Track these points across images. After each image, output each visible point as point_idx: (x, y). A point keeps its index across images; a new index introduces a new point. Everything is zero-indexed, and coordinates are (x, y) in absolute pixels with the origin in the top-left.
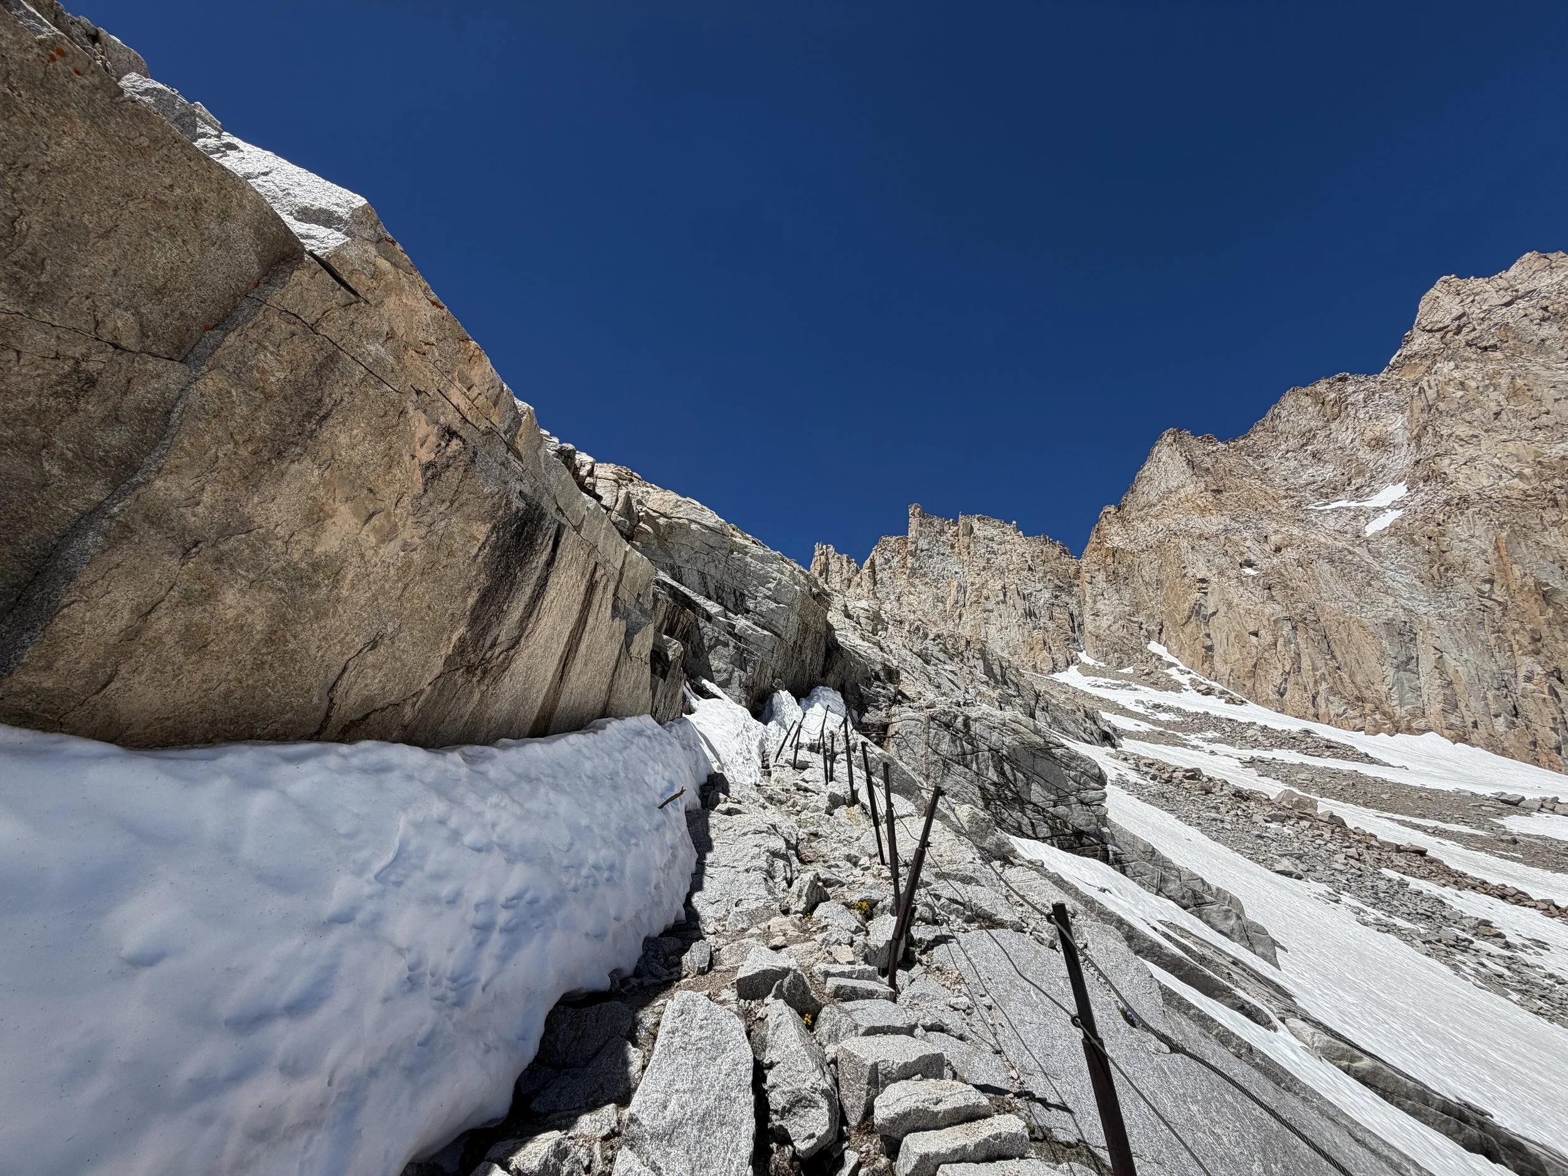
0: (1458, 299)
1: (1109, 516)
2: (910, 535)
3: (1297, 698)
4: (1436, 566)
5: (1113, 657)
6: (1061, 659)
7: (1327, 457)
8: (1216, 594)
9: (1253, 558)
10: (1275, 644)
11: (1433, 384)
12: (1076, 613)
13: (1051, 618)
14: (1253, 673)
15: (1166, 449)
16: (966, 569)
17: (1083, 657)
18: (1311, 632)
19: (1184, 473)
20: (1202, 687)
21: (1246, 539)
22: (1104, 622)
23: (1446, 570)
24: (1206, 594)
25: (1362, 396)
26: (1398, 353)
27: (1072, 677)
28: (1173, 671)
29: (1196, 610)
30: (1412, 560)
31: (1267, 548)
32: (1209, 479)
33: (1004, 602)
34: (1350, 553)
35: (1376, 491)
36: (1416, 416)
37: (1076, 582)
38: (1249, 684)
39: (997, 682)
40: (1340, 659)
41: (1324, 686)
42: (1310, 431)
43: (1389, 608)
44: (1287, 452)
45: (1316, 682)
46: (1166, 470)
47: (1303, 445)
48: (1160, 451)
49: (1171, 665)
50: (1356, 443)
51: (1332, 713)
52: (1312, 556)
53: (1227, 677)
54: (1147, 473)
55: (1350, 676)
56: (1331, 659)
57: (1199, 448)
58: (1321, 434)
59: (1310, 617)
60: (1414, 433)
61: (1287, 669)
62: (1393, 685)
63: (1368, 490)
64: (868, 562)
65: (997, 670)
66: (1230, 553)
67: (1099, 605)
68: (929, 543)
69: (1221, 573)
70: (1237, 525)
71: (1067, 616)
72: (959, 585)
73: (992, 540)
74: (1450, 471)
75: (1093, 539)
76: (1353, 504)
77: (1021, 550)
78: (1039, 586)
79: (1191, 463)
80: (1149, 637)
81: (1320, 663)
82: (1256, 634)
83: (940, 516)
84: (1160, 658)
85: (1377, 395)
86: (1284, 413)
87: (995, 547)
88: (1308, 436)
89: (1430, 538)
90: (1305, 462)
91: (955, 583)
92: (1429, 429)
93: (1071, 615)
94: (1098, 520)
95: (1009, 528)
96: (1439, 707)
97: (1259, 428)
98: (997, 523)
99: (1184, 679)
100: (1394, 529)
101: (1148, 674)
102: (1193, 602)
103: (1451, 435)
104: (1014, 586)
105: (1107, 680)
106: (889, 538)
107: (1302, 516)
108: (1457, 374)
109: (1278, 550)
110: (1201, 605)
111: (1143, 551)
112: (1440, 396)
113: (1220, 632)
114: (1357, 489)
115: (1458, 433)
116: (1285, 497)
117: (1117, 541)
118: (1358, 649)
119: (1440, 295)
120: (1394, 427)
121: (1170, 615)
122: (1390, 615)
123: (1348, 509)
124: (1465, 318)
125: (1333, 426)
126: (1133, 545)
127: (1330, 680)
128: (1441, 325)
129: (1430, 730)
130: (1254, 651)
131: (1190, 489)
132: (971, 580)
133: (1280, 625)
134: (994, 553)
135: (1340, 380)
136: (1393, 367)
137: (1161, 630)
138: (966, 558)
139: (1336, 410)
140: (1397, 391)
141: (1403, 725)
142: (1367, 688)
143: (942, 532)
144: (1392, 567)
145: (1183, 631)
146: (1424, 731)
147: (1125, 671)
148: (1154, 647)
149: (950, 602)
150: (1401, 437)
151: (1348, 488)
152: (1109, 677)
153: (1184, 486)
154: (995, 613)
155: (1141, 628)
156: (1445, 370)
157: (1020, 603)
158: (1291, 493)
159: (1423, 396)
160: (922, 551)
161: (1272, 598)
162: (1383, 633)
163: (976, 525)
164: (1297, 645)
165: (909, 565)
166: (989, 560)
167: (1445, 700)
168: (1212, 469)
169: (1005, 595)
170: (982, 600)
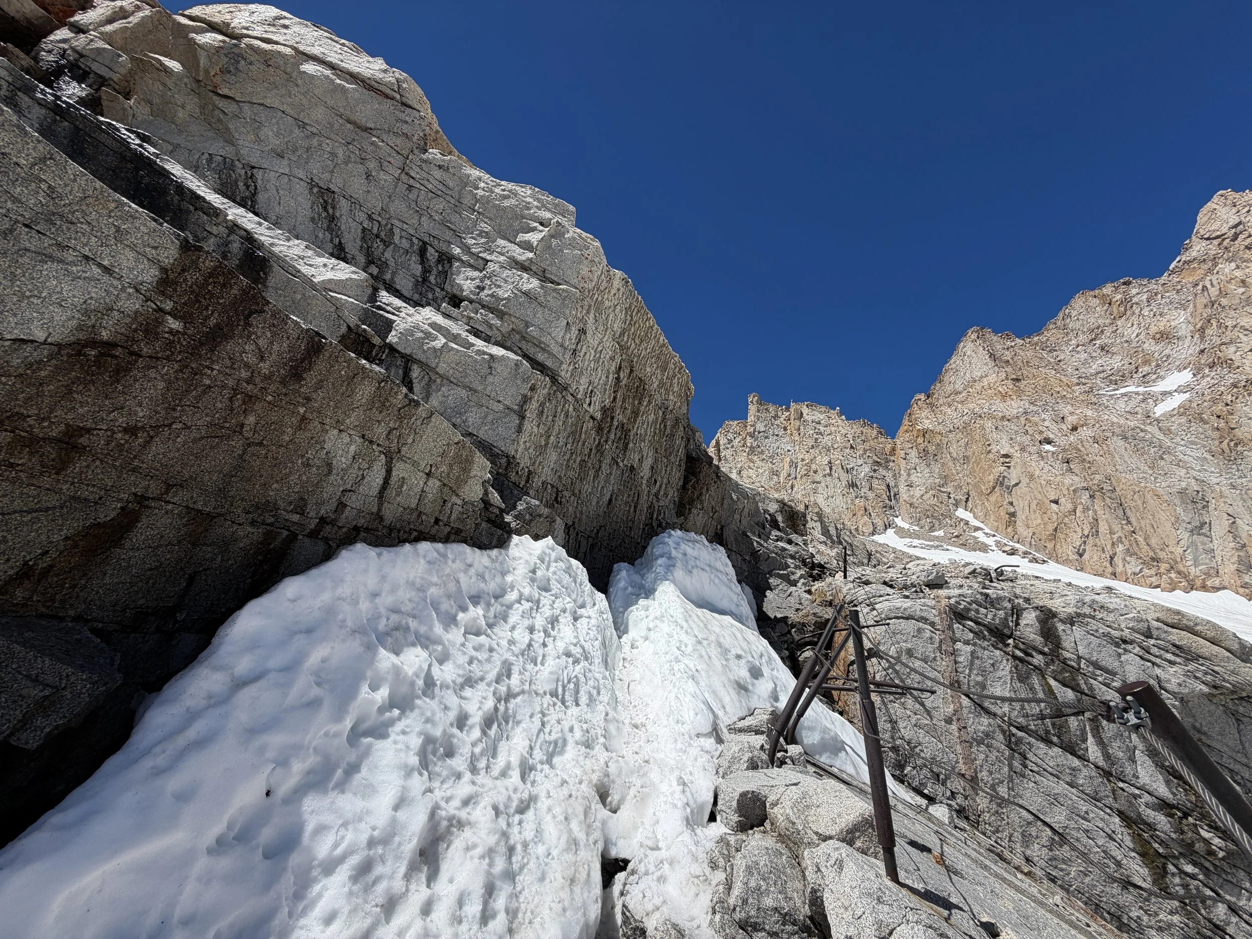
0: (1234, 210)
1: (919, 403)
2: (749, 419)
3: (1096, 558)
4: (1226, 441)
5: (926, 522)
6: (880, 524)
7: (1114, 349)
8: (1019, 467)
9: (1051, 436)
10: (1075, 511)
11: (1215, 282)
12: (892, 484)
13: (870, 489)
14: (1054, 536)
15: (970, 345)
16: (797, 448)
17: (899, 521)
18: (1108, 501)
19: (986, 364)
20: (1007, 548)
21: (1044, 420)
22: (917, 492)
23: (1236, 445)
24: (1009, 467)
25: (1145, 297)
26: (1178, 259)
27: (889, 538)
28: (978, 534)
29: (1000, 482)
30: (1202, 436)
31: (1064, 427)
32: (1009, 369)
33: (830, 475)
34: (1142, 430)
35: (1163, 378)
36: (1200, 311)
37: (892, 458)
38: (1050, 545)
39: (833, 542)
40: (1135, 524)
41: (1120, 548)
42: (1098, 328)
43: (1181, 479)
44: (1078, 346)
45: (1113, 544)
46: (970, 363)
47: (1092, 340)
48: (965, 347)
49: (977, 529)
50: (1142, 337)
51: (1129, 572)
52: (1107, 434)
53: (1029, 539)
54: (953, 366)
55: (1145, 539)
56: (1126, 524)
57: (999, 343)
58: (1108, 331)
59: (1107, 487)
60: (1198, 326)
61: (1086, 533)
62: (1188, 548)
63: (1154, 376)
64: (714, 442)
65: (833, 531)
66: (1030, 432)
67: (913, 478)
68: (765, 426)
69: (1023, 449)
70: (1036, 409)
71: (884, 487)
72: (791, 461)
73: (819, 423)
74: (1236, 357)
75: (906, 422)
76: (1141, 389)
77: (844, 432)
78: (860, 462)
79: (992, 356)
80: (957, 505)
81: (1116, 528)
82: (1056, 502)
83: (774, 403)
84: (967, 523)
85: (1159, 296)
86: (1074, 313)
87: (822, 429)
88: (1096, 332)
89: (1219, 417)
90: (1094, 354)
91: (788, 460)
92: (1214, 322)
93: (888, 486)
94: (910, 406)
95: (833, 413)
96: (1234, 567)
97: (1051, 326)
98: (823, 409)
99: (990, 541)
100: (1183, 410)
101: (957, 537)
102: (998, 474)
103: (1235, 326)
104: (838, 462)
105: (921, 541)
106: (731, 423)
107: (1094, 400)
108: (1238, 273)
109: (1074, 429)
110: (1004, 477)
111: (950, 431)
112: (1223, 293)
113: (1022, 500)
114: (1144, 376)
115: (1242, 324)
116: (1078, 384)
117: (927, 424)
118: (1153, 515)
119: (1217, 207)
120: (1177, 322)
121: (976, 486)
122: (1184, 484)
123: (1137, 393)
124: (1241, 226)
125: (1119, 323)
126: (941, 427)
127: (1127, 543)
128: (1218, 233)
129: (1224, 588)
130: (1055, 516)
131: (992, 378)
132: (802, 456)
133: (1078, 494)
134: (821, 434)
135: (1124, 284)
136: (1173, 272)
137: (967, 499)
138: (796, 438)
139: (1122, 309)
140: (1178, 291)
141: (1198, 583)
142: (1161, 550)
143: (776, 417)
144: (1182, 443)
145: (988, 500)
146: (1218, 589)
147: (936, 534)
148: (961, 513)
149: (783, 475)
150: (1184, 330)
151: (1135, 376)
152: (923, 539)
153: (986, 376)
154: (823, 484)
155: (950, 498)
156: (1227, 270)
157: (845, 477)
158: (1083, 380)
159: (1206, 293)
160: (759, 432)
161: (1070, 470)
162: (1177, 501)
163: (805, 411)
164: (1095, 512)
165: (749, 445)
166: (816, 439)
167: (1240, 561)
168: (1011, 361)
169: (831, 469)
170: (811, 473)
